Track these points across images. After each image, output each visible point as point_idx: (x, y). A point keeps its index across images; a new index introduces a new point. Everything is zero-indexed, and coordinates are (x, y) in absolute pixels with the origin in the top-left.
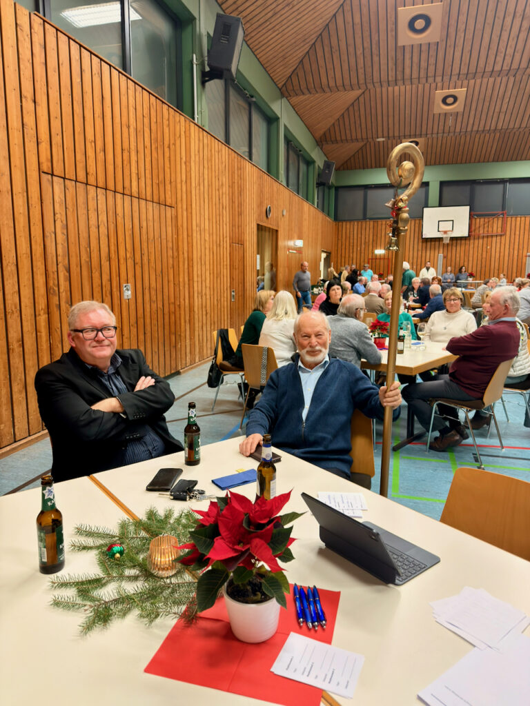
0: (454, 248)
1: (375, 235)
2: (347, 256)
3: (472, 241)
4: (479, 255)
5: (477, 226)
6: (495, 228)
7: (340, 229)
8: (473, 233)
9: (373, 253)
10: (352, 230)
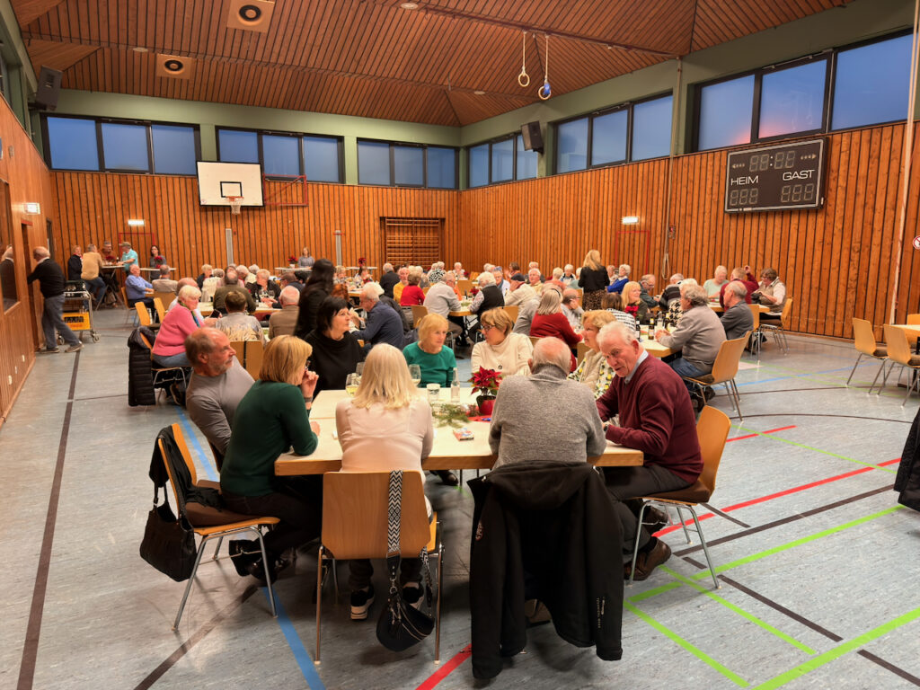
0: (246, 221)
1: (125, 197)
2: (79, 228)
3: (268, 213)
4: (280, 231)
5: (272, 192)
6: (294, 197)
7: (60, 183)
8: (268, 202)
9: (124, 224)
10: (82, 186)
